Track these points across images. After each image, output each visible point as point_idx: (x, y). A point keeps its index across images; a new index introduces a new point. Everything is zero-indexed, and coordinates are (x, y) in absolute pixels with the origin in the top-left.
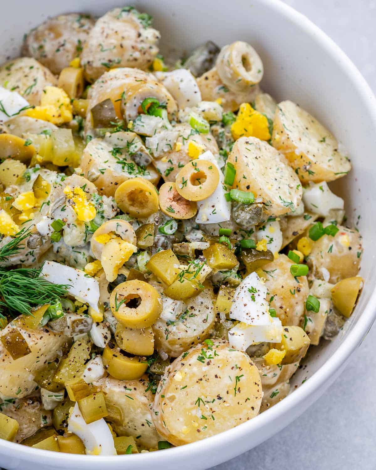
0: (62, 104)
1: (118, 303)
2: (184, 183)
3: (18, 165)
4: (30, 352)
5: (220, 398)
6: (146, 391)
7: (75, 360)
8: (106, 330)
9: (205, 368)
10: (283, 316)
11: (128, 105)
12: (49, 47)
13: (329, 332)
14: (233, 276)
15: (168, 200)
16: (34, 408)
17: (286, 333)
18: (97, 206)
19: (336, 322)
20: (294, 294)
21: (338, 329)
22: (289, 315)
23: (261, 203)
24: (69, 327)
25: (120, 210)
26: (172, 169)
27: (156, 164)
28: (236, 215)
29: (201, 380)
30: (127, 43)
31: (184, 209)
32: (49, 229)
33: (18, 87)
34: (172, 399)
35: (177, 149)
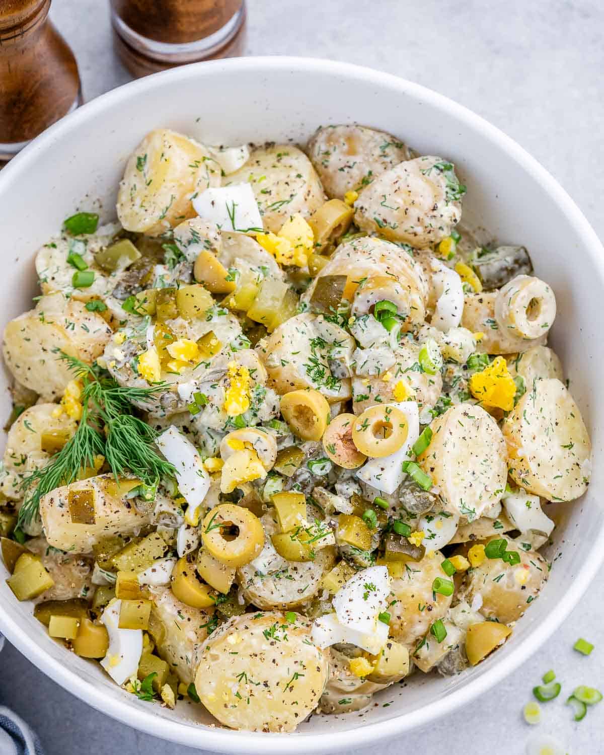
0: (301, 245)
1: (213, 524)
2: (365, 426)
3: (205, 297)
4: (94, 523)
5: (266, 685)
6: (201, 627)
7: (144, 552)
8: (195, 538)
9: (265, 646)
10: (397, 627)
11: (360, 296)
12: (336, 159)
13: (445, 668)
14: (363, 558)
15: (336, 436)
16: (81, 572)
17: (386, 649)
18: (254, 401)
19: (456, 663)
20: (422, 611)
21: (455, 671)
22: (405, 630)
23: (435, 496)
24: (155, 514)
25: (281, 416)
26: (367, 398)
27: (354, 382)
28: (403, 492)
29: (256, 656)
30: (414, 212)
31: (348, 456)
32: (191, 397)
33: (270, 193)
34: (215, 658)
35: (384, 379)
